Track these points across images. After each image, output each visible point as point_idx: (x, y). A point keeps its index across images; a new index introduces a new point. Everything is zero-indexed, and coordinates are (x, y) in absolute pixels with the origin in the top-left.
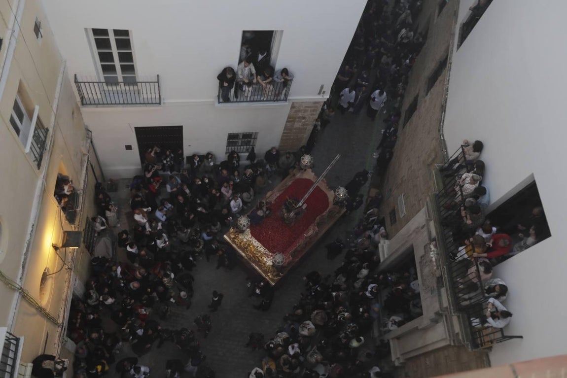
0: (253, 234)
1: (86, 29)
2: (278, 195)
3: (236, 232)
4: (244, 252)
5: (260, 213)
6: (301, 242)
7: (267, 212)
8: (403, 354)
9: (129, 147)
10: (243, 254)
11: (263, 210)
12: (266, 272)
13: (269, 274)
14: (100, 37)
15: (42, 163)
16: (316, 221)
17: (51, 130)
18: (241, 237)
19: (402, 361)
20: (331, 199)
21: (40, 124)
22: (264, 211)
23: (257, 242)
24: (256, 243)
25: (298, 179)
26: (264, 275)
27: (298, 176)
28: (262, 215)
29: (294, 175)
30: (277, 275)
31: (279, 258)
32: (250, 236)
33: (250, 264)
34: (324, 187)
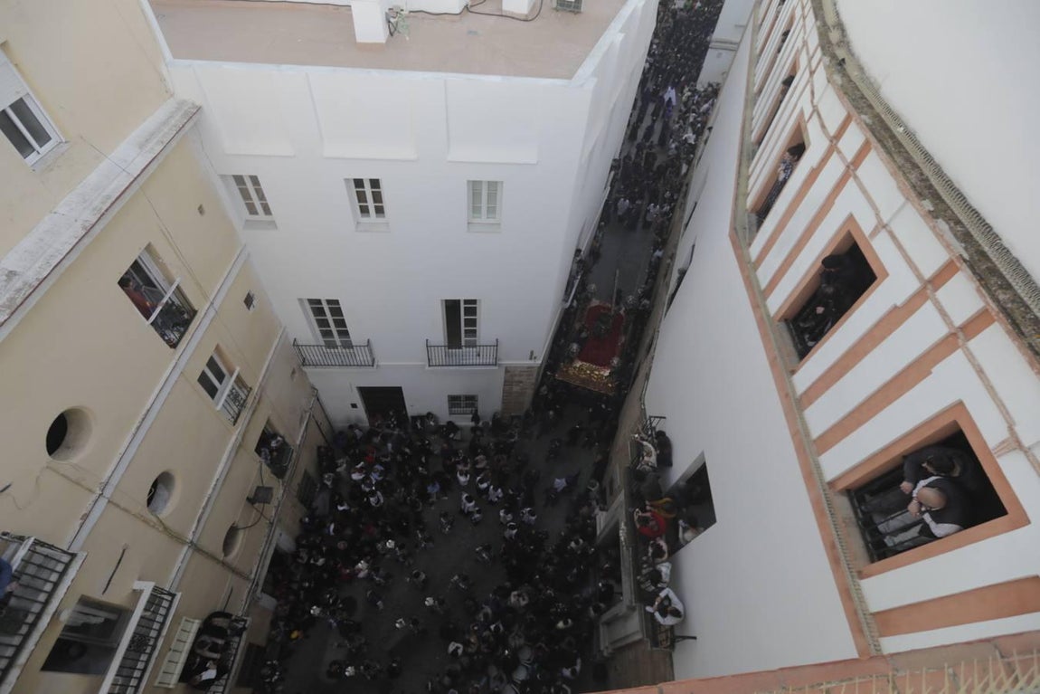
8: (613, 643)
9: (354, 406)
14: (316, 306)
15: (239, 420)
17: (256, 389)
19: (610, 651)
21: (239, 381)
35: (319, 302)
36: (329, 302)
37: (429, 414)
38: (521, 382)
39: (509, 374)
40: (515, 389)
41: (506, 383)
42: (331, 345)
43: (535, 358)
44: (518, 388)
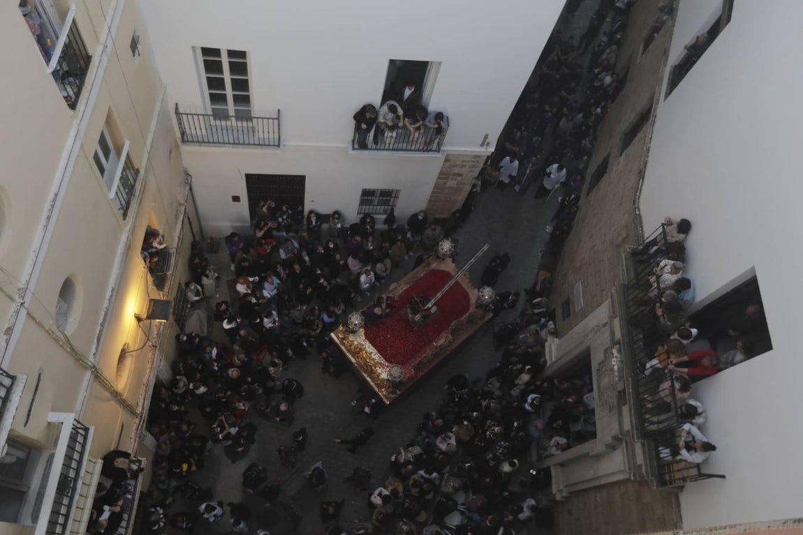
0: (367, 337)
1: (194, 48)
2: (405, 288)
3: (346, 331)
4: (354, 357)
5: (377, 311)
6: (428, 352)
7: (387, 311)
9: (236, 199)
10: (353, 360)
11: (381, 307)
12: (380, 387)
13: (383, 390)
14: (210, 59)
15: (129, 213)
16: (450, 327)
17: (142, 172)
18: (351, 338)
20: (473, 300)
21: (129, 162)
22: (382, 309)
23: (371, 347)
24: (369, 348)
25: (433, 270)
26: (377, 389)
27: (434, 266)
28: (380, 313)
29: (429, 264)
30: (393, 393)
31: (396, 371)
32: (364, 338)
33: (361, 374)
34: (465, 284)
35: (216, 52)
36: (231, 53)
37: (336, 212)
38: (460, 175)
39: (448, 164)
40: (451, 183)
41: (443, 175)
42: (220, 115)
43: (488, 144)
44: (455, 182)
